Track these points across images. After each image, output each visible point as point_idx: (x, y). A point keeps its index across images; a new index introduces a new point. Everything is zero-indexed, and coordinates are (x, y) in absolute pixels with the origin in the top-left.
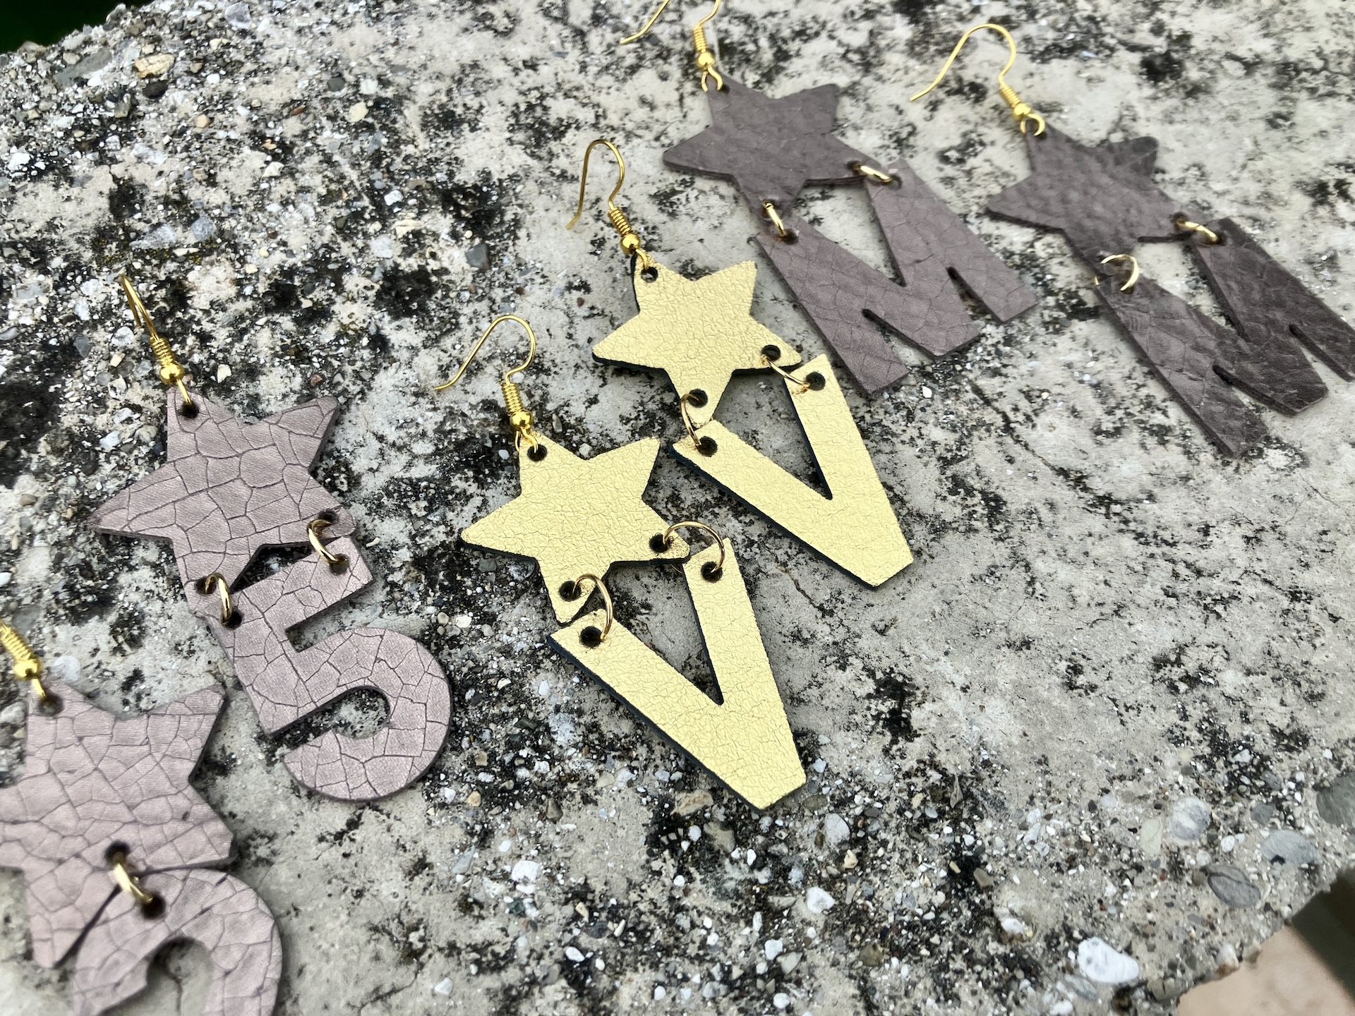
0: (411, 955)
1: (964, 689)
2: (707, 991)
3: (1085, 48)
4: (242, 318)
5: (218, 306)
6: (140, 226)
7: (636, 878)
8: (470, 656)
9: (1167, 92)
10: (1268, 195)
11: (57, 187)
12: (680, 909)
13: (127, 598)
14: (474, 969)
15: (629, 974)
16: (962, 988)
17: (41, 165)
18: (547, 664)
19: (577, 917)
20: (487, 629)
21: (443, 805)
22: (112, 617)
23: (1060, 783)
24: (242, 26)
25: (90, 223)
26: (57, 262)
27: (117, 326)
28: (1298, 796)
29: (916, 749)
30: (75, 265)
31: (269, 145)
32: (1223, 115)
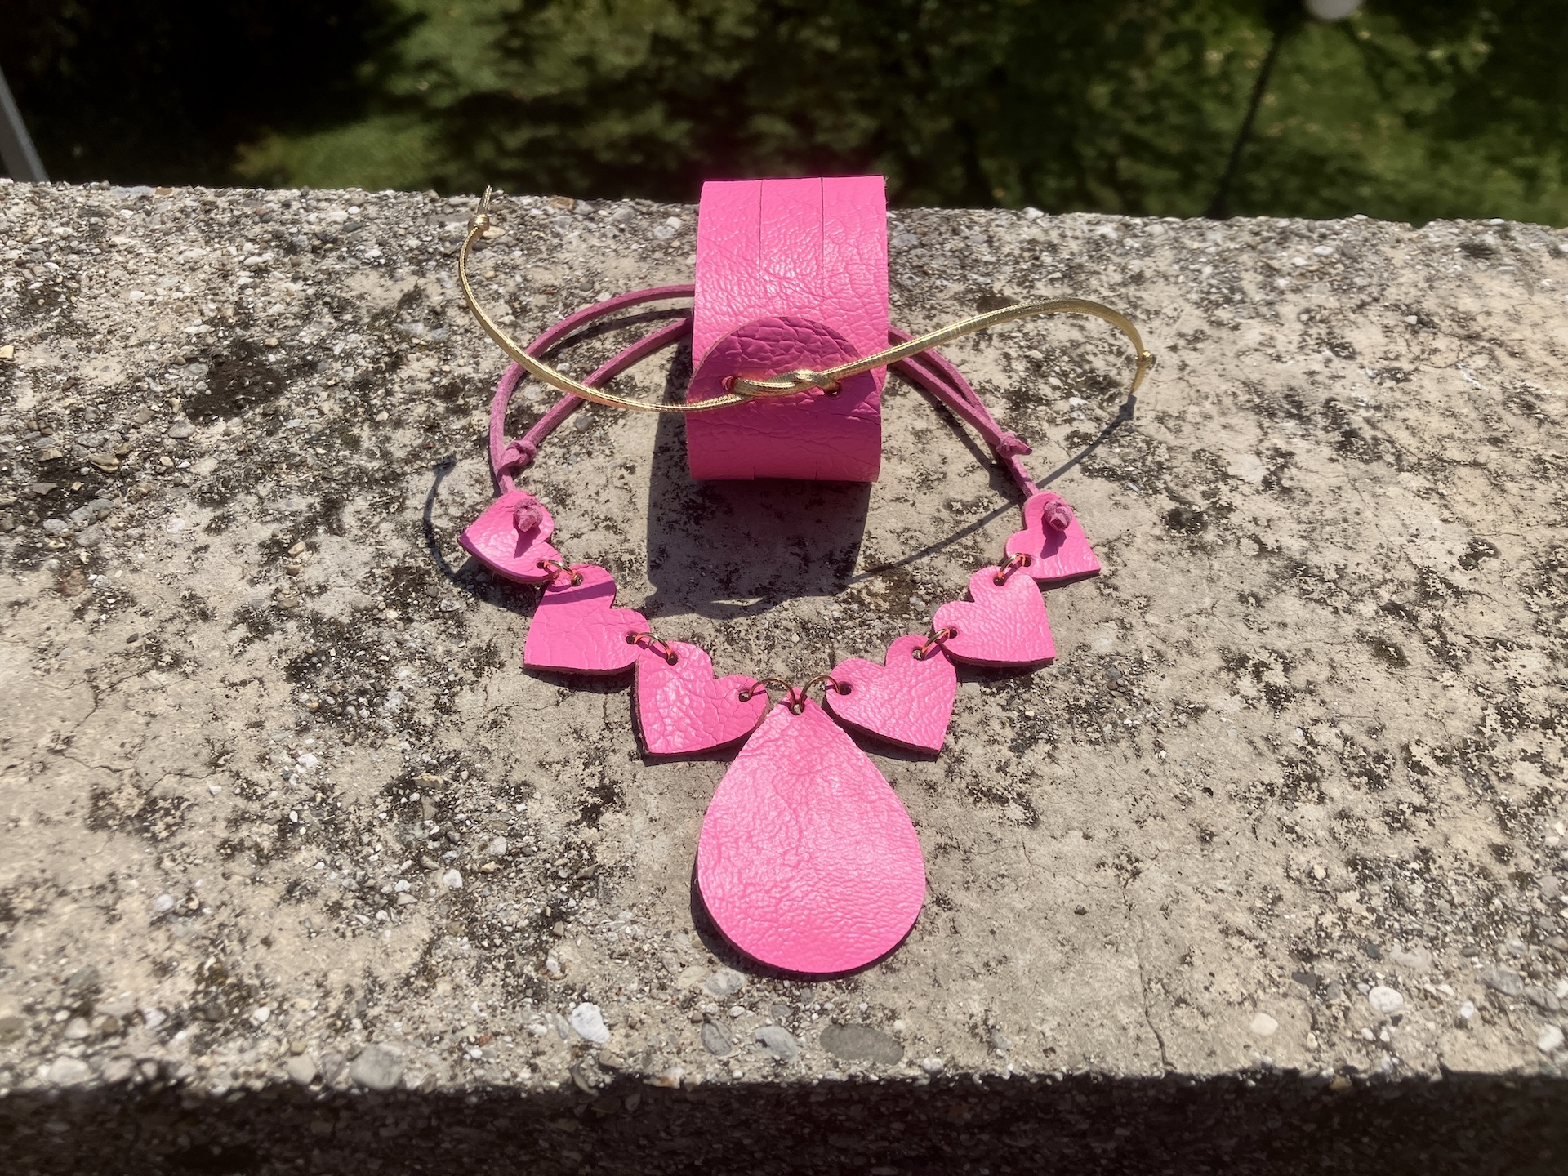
0: (214, 764)
1: (651, 820)
2: (345, 883)
3: (1133, 481)
4: (418, 393)
5: (411, 380)
6: (408, 318)
7: (362, 801)
8: (379, 635)
9: (1173, 539)
10: (1188, 644)
11: (382, 277)
12: (370, 831)
13: (234, 507)
14: (238, 791)
15: (314, 846)
16: (489, 979)
17: (383, 261)
18: (417, 663)
19: (313, 799)
20: (400, 625)
21: (295, 701)
22: (218, 513)
23: (660, 909)
24: (559, 230)
25: (383, 304)
26: (348, 317)
27: (349, 365)
28: (815, 1016)
29: (588, 834)
30: (355, 323)
31: (516, 305)
32: (1206, 573)
